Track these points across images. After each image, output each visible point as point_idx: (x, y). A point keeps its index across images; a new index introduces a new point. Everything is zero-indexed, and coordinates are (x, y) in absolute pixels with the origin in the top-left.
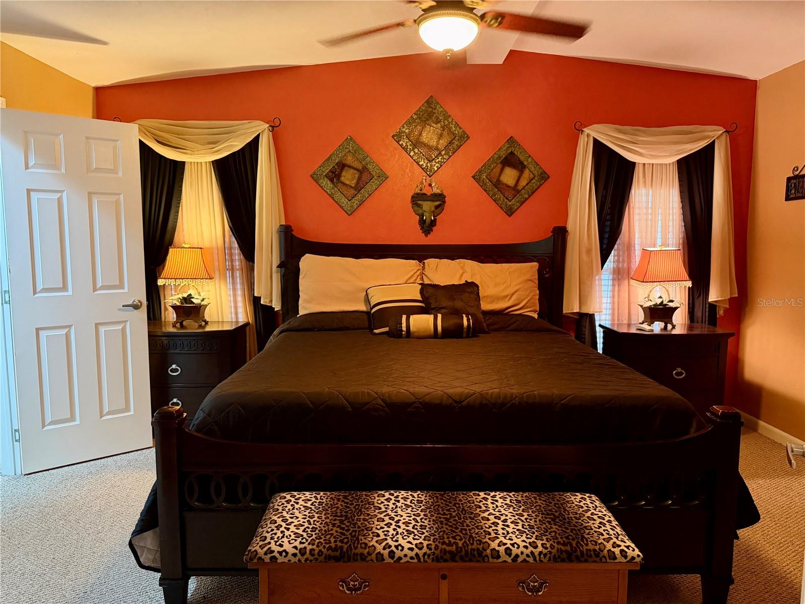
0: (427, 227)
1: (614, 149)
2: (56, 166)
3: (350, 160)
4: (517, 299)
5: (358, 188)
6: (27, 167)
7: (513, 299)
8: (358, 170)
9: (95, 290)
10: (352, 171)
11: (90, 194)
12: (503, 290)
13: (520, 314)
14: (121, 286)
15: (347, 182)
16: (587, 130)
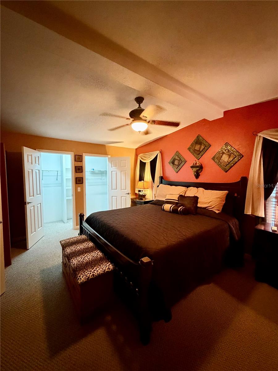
0: (197, 176)
1: (276, 141)
2: (116, 167)
3: (177, 158)
4: (211, 205)
5: (179, 165)
6: (112, 167)
7: (209, 204)
8: (178, 160)
9: (121, 190)
10: (177, 161)
11: (121, 171)
12: (207, 200)
13: (212, 210)
14: (126, 189)
15: (176, 164)
16: (259, 134)
